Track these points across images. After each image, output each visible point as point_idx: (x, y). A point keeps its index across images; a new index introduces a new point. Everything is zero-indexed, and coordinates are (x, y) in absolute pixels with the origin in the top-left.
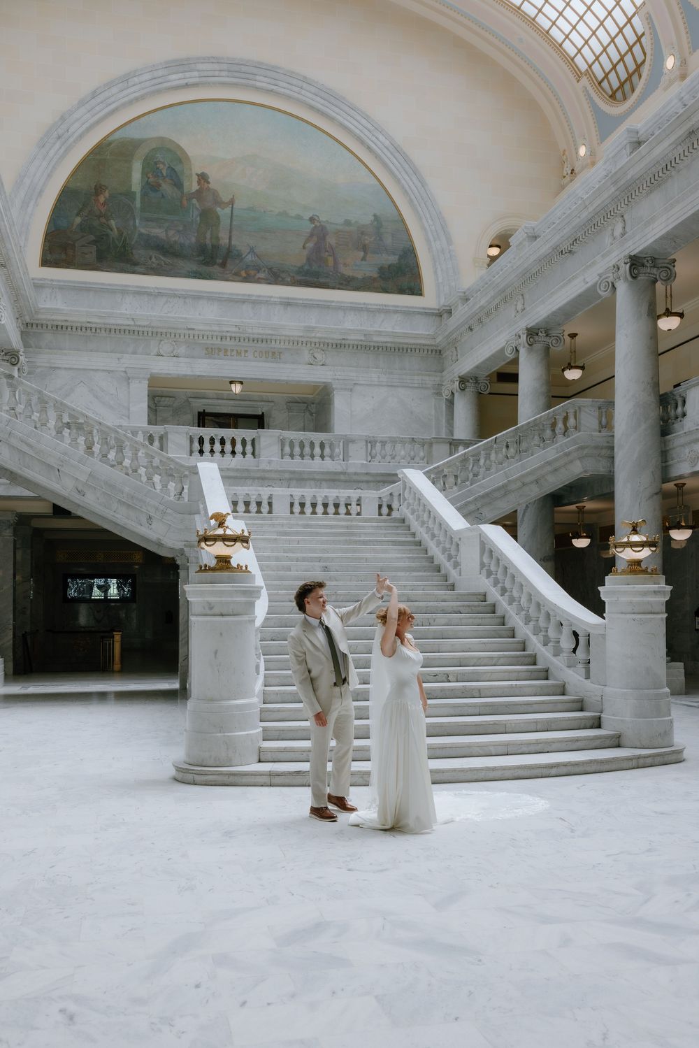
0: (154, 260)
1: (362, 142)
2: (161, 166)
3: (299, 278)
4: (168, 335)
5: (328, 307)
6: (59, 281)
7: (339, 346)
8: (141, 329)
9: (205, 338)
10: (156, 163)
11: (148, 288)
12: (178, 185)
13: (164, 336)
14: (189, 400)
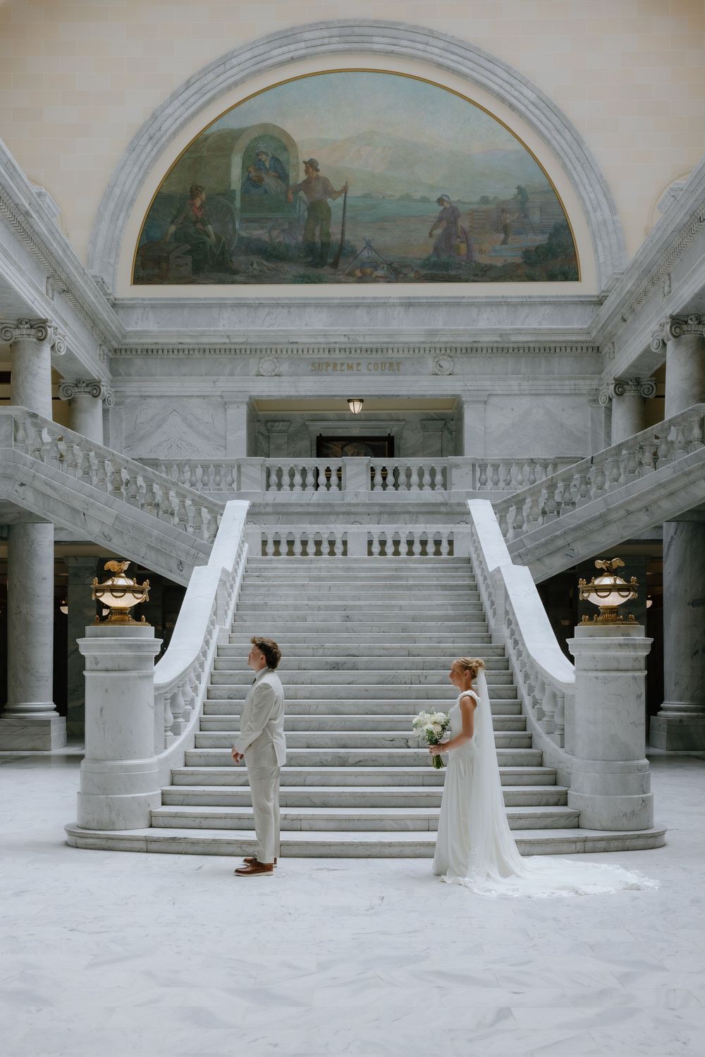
1: (503, 100)
2: (263, 157)
3: (424, 272)
4: (269, 352)
5: (459, 304)
6: (150, 299)
7: (469, 351)
8: (237, 347)
9: (311, 352)
10: (258, 155)
11: (248, 299)
12: (283, 176)
13: (264, 352)
14: (307, 423)
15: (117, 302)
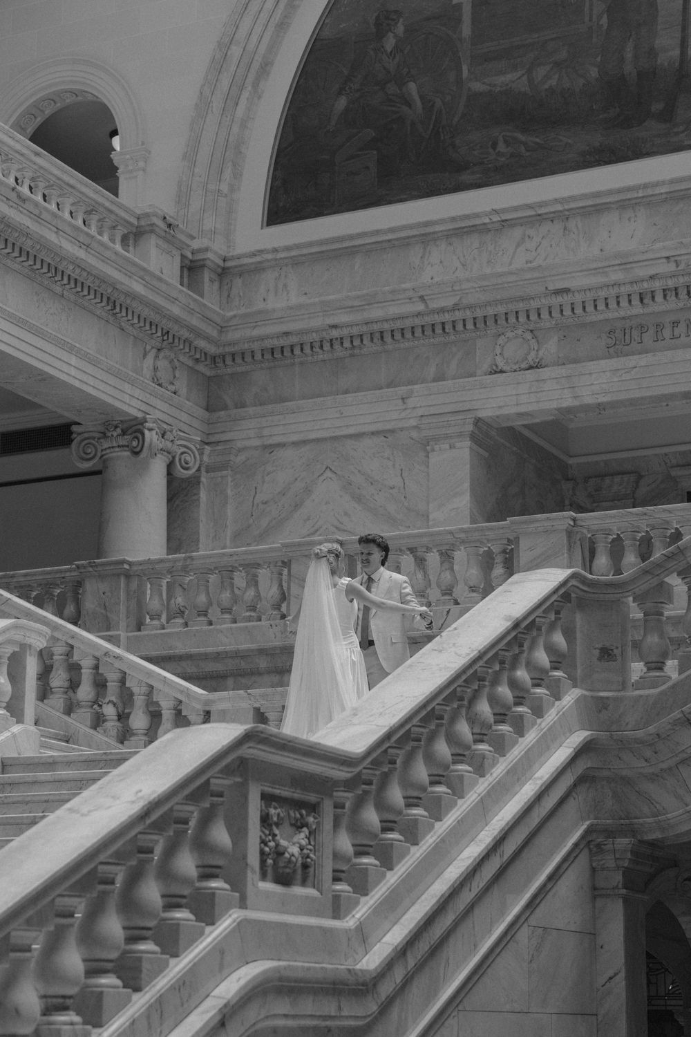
0: (501, 147)
4: (512, 319)
6: (288, 248)
8: (447, 317)
9: (601, 307)
11: (477, 215)
13: (502, 321)
14: (673, 473)
15: (229, 264)
